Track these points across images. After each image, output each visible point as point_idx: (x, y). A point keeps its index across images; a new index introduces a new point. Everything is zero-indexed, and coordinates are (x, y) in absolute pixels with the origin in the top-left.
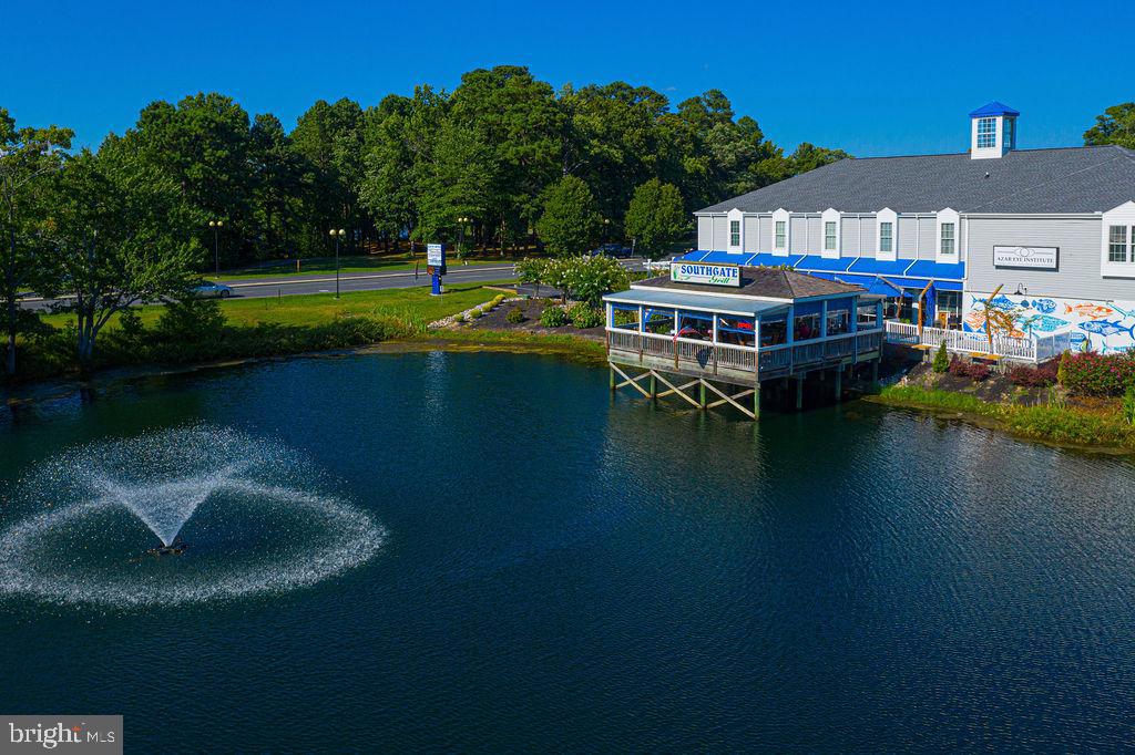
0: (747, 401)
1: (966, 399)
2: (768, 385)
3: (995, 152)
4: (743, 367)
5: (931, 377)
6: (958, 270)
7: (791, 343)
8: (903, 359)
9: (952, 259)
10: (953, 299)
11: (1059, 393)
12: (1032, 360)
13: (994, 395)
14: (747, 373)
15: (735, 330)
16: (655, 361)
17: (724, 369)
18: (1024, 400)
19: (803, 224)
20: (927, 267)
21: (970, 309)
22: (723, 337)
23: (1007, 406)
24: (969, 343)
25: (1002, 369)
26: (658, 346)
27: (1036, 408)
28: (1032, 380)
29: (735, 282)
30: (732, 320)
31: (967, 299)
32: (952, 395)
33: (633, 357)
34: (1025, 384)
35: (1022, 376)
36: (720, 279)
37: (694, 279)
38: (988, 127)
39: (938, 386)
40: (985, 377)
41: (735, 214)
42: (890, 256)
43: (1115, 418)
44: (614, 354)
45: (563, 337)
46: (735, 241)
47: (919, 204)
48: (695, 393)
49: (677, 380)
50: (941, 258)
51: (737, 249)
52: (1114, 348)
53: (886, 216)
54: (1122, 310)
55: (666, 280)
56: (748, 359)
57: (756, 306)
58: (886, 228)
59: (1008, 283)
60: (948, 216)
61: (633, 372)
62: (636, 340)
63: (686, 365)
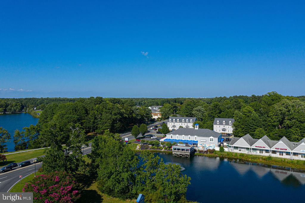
0: (189, 156)
1: (202, 154)
2: (190, 154)
3: (197, 129)
4: (188, 153)
6: (197, 141)
7: (191, 150)
8: (195, 151)
9: (196, 140)
11: (209, 153)
12: (206, 150)
15: (187, 150)
16: (178, 153)
17: (186, 153)
18: (207, 154)
19: (180, 136)
20: (194, 141)
22: (186, 151)
23: (205, 154)
24: (201, 148)
26: (179, 152)
28: (207, 152)
29: (185, 146)
31: (198, 144)
33: (176, 153)
35: (205, 152)
36: (183, 145)
37: (180, 145)
38: (196, 126)
39: (199, 153)
40: (202, 152)
41: (172, 135)
42: (190, 140)
43: (213, 154)
44: (173, 153)
45: (155, 150)
46: (172, 138)
47: (192, 135)
48: (183, 156)
49: (181, 155)
50: (195, 140)
51: (172, 139)
52: (211, 148)
53: (189, 136)
54: (211, 145)
55: (177, 145)
56: (188, 152)
57: (189, 148)
58: (189, 137)
59: (202, 143)
60: (196, 136)
61: (176, 154)
62: (176, 151)
63: (182, 153)
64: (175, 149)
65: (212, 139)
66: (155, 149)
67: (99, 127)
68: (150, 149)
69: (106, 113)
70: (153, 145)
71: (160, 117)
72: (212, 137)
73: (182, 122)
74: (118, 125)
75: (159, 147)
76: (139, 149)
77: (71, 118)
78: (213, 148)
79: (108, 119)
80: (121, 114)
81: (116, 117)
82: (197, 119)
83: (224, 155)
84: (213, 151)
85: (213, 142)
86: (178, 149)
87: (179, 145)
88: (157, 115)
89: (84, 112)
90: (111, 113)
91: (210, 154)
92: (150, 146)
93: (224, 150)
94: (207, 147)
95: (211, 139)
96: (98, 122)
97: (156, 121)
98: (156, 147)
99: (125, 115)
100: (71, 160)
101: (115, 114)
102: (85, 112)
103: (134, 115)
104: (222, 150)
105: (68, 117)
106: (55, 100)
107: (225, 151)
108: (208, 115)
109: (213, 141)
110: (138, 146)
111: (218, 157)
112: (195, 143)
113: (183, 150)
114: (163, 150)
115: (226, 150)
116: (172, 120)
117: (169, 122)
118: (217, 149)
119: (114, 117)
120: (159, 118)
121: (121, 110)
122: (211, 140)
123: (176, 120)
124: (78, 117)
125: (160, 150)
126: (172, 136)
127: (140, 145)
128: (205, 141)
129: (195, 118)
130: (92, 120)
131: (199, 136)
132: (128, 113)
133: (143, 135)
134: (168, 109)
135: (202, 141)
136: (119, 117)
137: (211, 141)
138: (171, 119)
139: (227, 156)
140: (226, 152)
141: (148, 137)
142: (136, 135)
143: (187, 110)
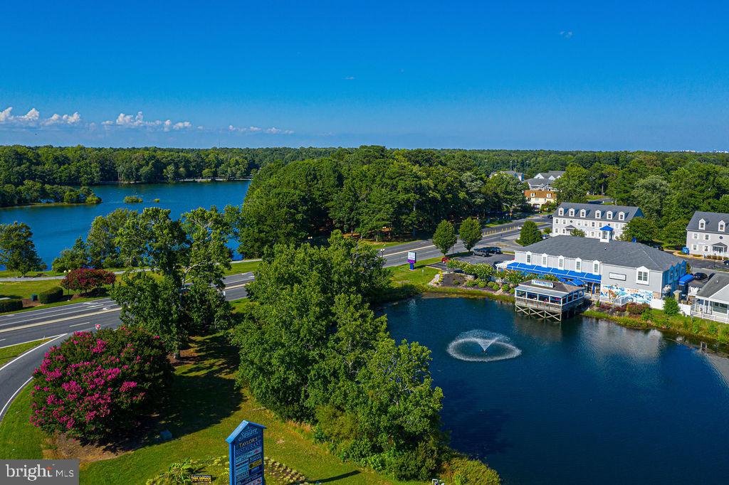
0: (558, 317)
1: (605, 314)
2: (564, 313)
3: (607, 241)
4: (558, 309)
5: (595, 308)
6: (599, 277)
7: (567, 303)
8: (588, 303)
9: (597, 274)
10: (598, 285)
11: (627, 313)
12: (620, 304)
13: (612, 314)
14: (559, 311)
15: (555, 300)
16: (530, 306)
17: (552, 309)
18: (620, 315)
19: (552, 259)
20: (590, 275)
21: (603, 289)
22: (551, 301)
23: (615, 316)
24: (605, 299)
25: (613, 307)
26: (532, 302)
27: (622, 318)
28: (621, 310)
29: (552, 287)
30: (555, 298)
31: (602, 285)
32: (602, 313)
33: (524, 304)
34: (619, 311)
35: (618, 309)
36: (547, 286)
37: (539, 284)
38: (605, 233)
39: (598, 311)
40: (609, 308)
41: (529, 253)
42: (579, 271)
43: (639, 320)
44: (517, 303)
45: (477, 291)
46: (529, 261)
47: (587, 257)
48: (543, 314)
49: (537, 311)
50: (594, 273)
51: (530, 264)
52: (639, 301)
53: (579, 260)
54: (641, 291)
55: (529, 284)
56: (559, 307)
57: (561, 294)
58: (578, 263)
59: (613, 283)
60: (597, 262)
61: (523, 308)
62: (525, 300)
63: (540, 307)
64: (523, 294)
65: (646, 274)
66: (478, 288)
67: (363, 221)
68: (466, 286)
69: (382, 187)
70: (476, 277)
71: (552, 201)
72: (643, 269)
73: (593, 218)
74: (411, 217)
75: (490, 284)
76: (435, 285)
77: (286, 195)
78: (645, 299)
79: (386, 203)
80: (420, 190)
81: (406, 197)
82: (639, 213)
83: (672, 324)
84: (644, 309)
85: (646, 283)
86: (531, 296)
87: (535, 284)
88: (545, 197)
89: (333, 181)
90: (394, 187)
91: (631, 319)
92: (470, 278)
93: (678, 309)
94: (629, 295)
95: (640, 273)
96: (362, 209)
97: (538, 212)
98: (482, 284)
99: (432, 194)
100: (191, 301)
101: (407, 191)
102: (337, 183)
103: (462, 195)
104: (672, 309)
105: (279, 194)
106: (325, 152)
107: (681, 313)
108: (678, 201)
109: (645, 279)
110: (437, 276)
111: (654, 328)
112: (593, 283)
113: (543, 298)
114: (500, 292)
115: (685, 309)
116: (566, 211)
117: (557, 216)
118: (658, 304)
119: (402, 197)
120: (548, 204)
121: (423, 182)
122: (642, 276)
123: (577, 211)
124: (303, 194)
125: (490, 292)
126: (529, 257)
127: (446, 273)
128: (623, 277)
129: (634, 210)
130: (349, 204)
131: (606, 261)
132: (442, 187)
133: (469, 249)
134: (577, 182)
135: (612, 276)
136: (412, 196)
137: (640, 278)
138: (563, 210)
139: (681, 329)
140: (684, 317)
141: (481, 253)
142: (445, 247)
143: (625, 186)
